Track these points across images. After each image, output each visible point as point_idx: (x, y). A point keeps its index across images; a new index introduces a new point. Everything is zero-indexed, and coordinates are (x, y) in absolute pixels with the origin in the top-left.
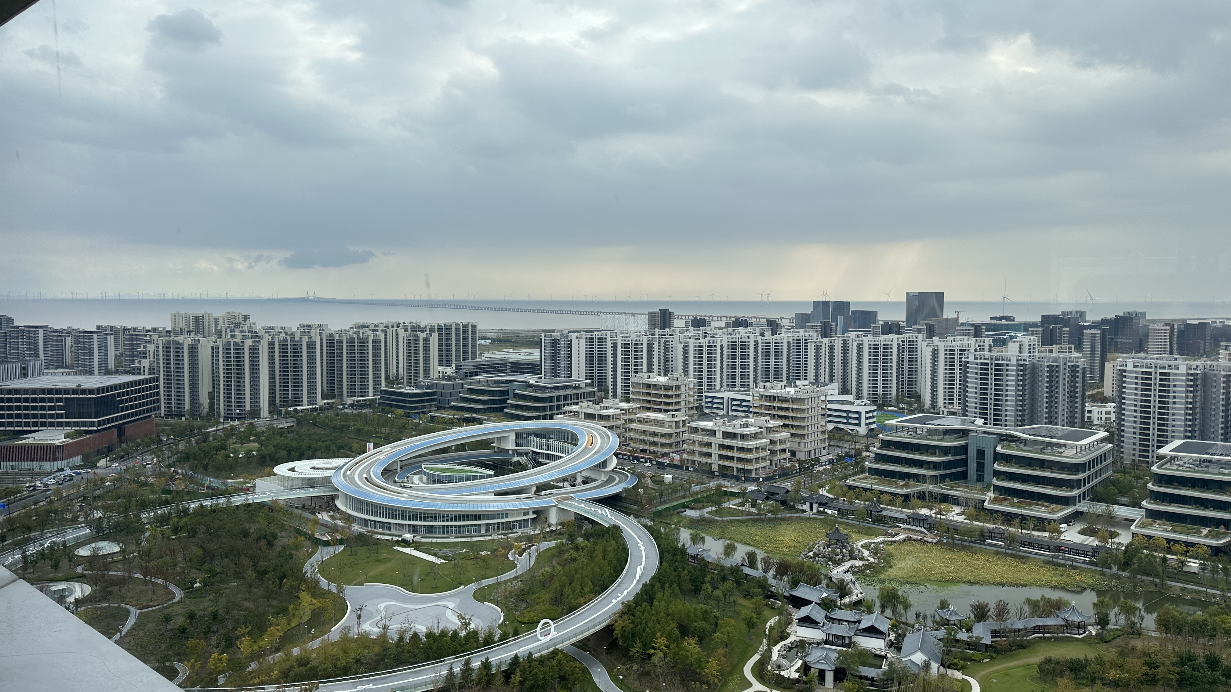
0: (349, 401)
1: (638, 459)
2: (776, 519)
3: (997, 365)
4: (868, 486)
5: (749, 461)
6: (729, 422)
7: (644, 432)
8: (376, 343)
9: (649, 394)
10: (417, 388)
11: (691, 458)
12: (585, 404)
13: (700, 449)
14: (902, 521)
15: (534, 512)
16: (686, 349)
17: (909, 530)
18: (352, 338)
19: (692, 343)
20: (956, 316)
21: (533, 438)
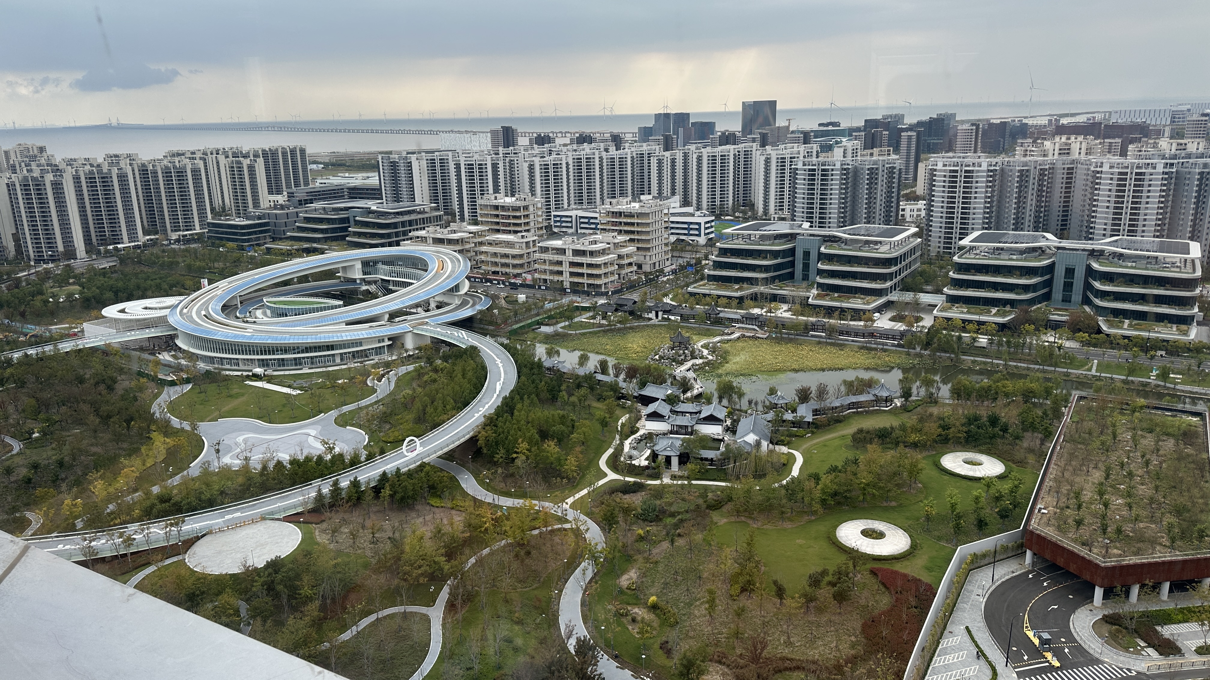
0: (174, 236)
1: (490, 281)
2: (625, 328)
3: (823, 170)
4: (707, 292)
5: (598, 276)
6: (578, 240)
7: (495, 254)
8: (196, 172)
9: (497, 216)
10: (248, 219)
11: (543, 277)
12: (432, 230)
13: (552, 268)
14: (738, 321)
15: (389, 339)
16: (531, 167)
17: (743, 328)
18: (167, 167)
19: (537, 161)
20: (787, 124)
21: (380, 266)
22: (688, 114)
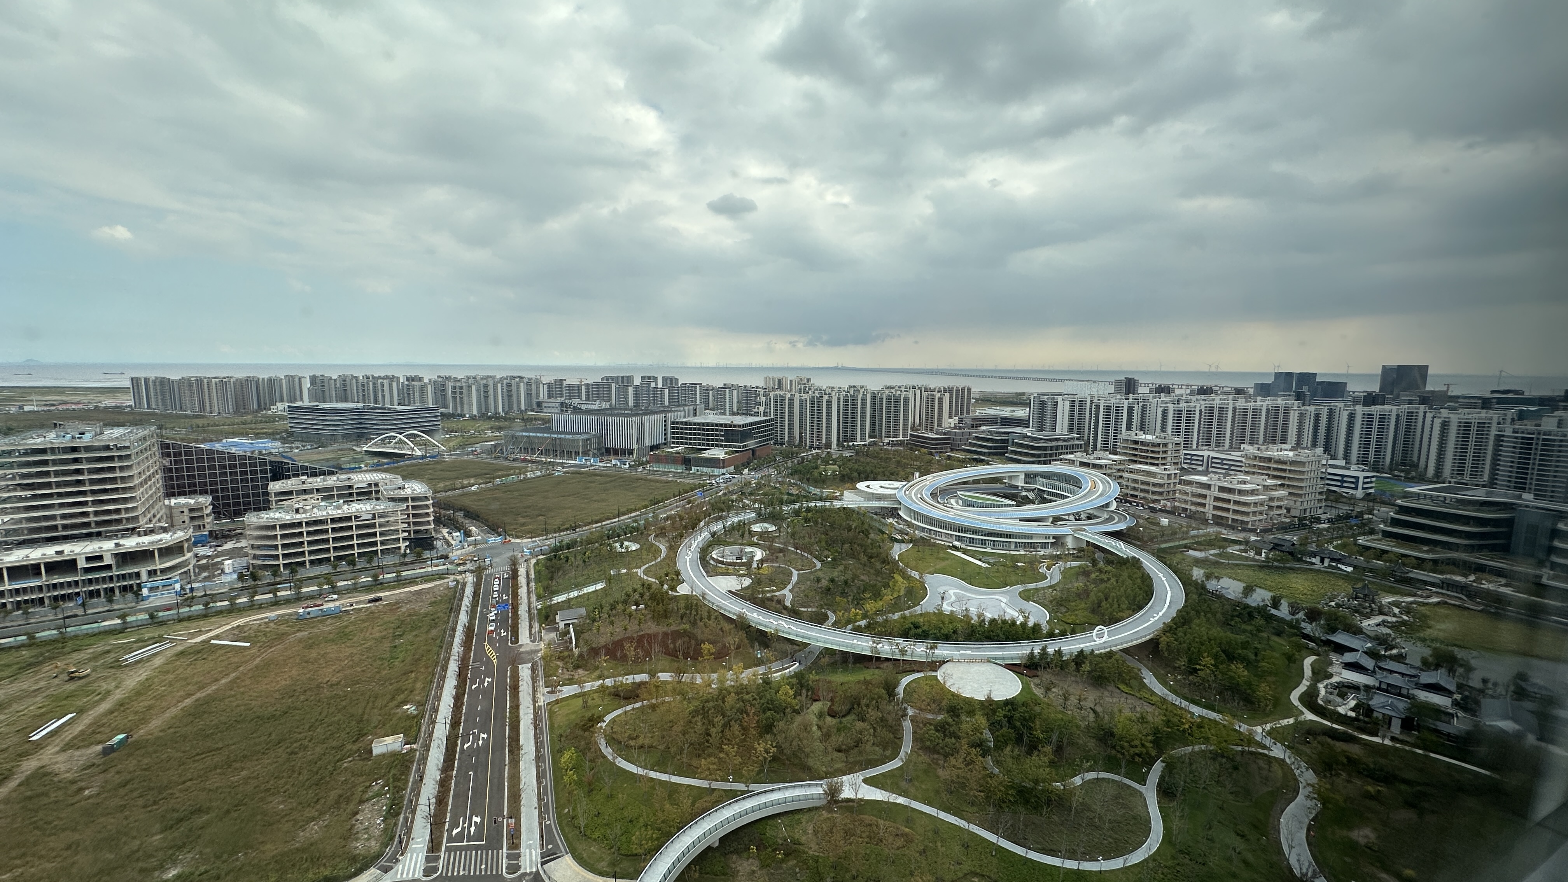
1: (1130, 502)
2: (1284, 568)
4: (1388, 548)
5: (1247, 514)
7: (1135, 481)
9: (1136, 449)
11: (1183, 506)
12: (1079, 454)
13: (1194, 499)
14: (1433, 585)
15: (1054, 538)
16: (1165, 412)
17: (1442, 594)
19: (1171, 407)
21: (1039, 478)
22: (1316, 374)
